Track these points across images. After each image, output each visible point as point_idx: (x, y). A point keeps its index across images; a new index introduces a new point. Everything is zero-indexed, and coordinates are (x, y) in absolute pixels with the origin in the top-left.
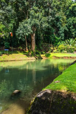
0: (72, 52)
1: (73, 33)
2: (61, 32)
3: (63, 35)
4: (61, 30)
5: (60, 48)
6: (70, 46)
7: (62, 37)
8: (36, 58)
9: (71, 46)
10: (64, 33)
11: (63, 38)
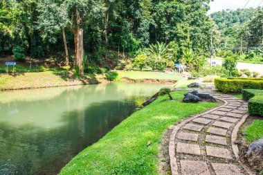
0: (161, 70)
1: (167, 33)
2: (142, 29)
3: (147, 35)
4: (143, 26)
5: (138, 61)
6: (158, 58)
7: (145, 40)
8: (83, 82)
9: (160, 57)
10: (149, 31)
11: (147, 41)
